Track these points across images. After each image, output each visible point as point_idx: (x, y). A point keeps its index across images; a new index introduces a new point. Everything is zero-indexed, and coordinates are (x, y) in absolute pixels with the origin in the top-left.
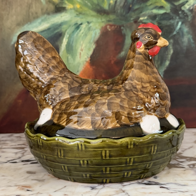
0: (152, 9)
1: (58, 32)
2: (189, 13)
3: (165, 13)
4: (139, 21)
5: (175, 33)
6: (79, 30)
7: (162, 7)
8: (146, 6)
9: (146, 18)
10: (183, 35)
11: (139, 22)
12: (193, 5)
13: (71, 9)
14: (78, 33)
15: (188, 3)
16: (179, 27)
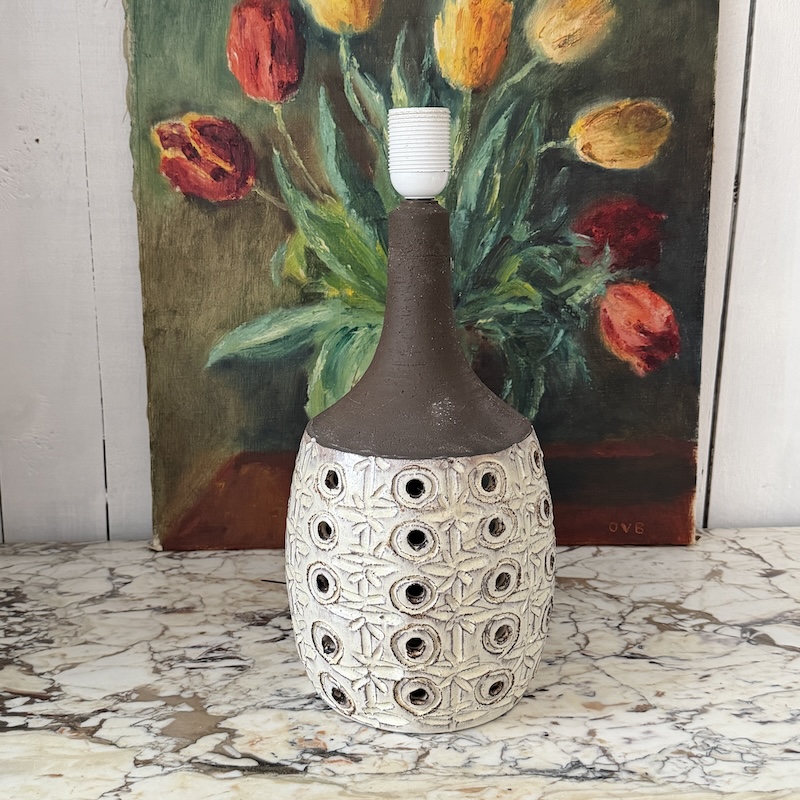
0: (504, 303)
1: (305, 344)
2: (581, 312)
3: (532, 311)
4: (475, 326)
5: (550, 353)
6: (350, 341)
7: (524, 299)
8: (492, 295)
9: (490, 320)
10: (566, 357)
11: (478, 329)
12: (591, 295)
13: (334, 298)
14: (348, 347)
15: (581, 291)
16: (559, 339)
